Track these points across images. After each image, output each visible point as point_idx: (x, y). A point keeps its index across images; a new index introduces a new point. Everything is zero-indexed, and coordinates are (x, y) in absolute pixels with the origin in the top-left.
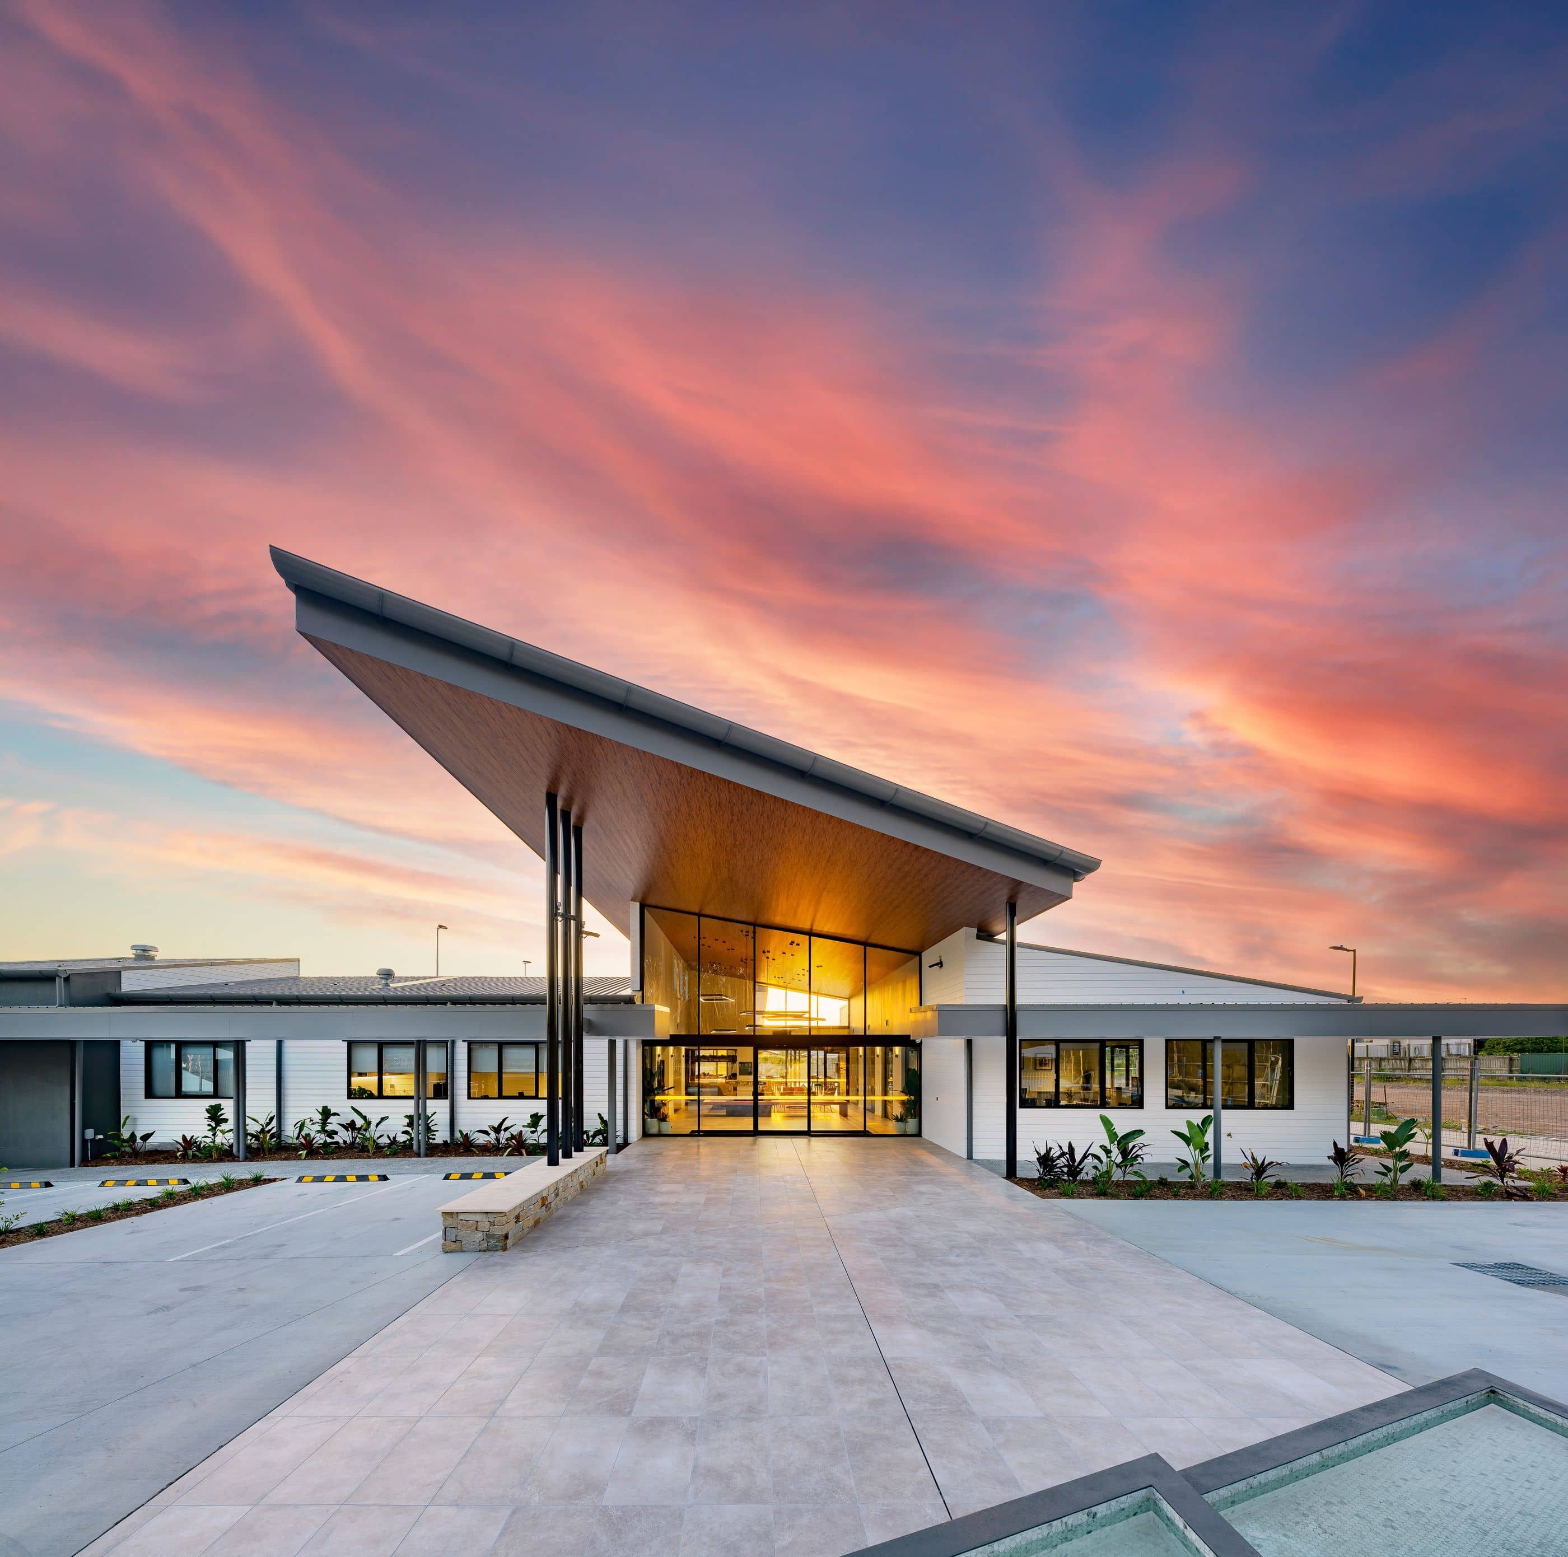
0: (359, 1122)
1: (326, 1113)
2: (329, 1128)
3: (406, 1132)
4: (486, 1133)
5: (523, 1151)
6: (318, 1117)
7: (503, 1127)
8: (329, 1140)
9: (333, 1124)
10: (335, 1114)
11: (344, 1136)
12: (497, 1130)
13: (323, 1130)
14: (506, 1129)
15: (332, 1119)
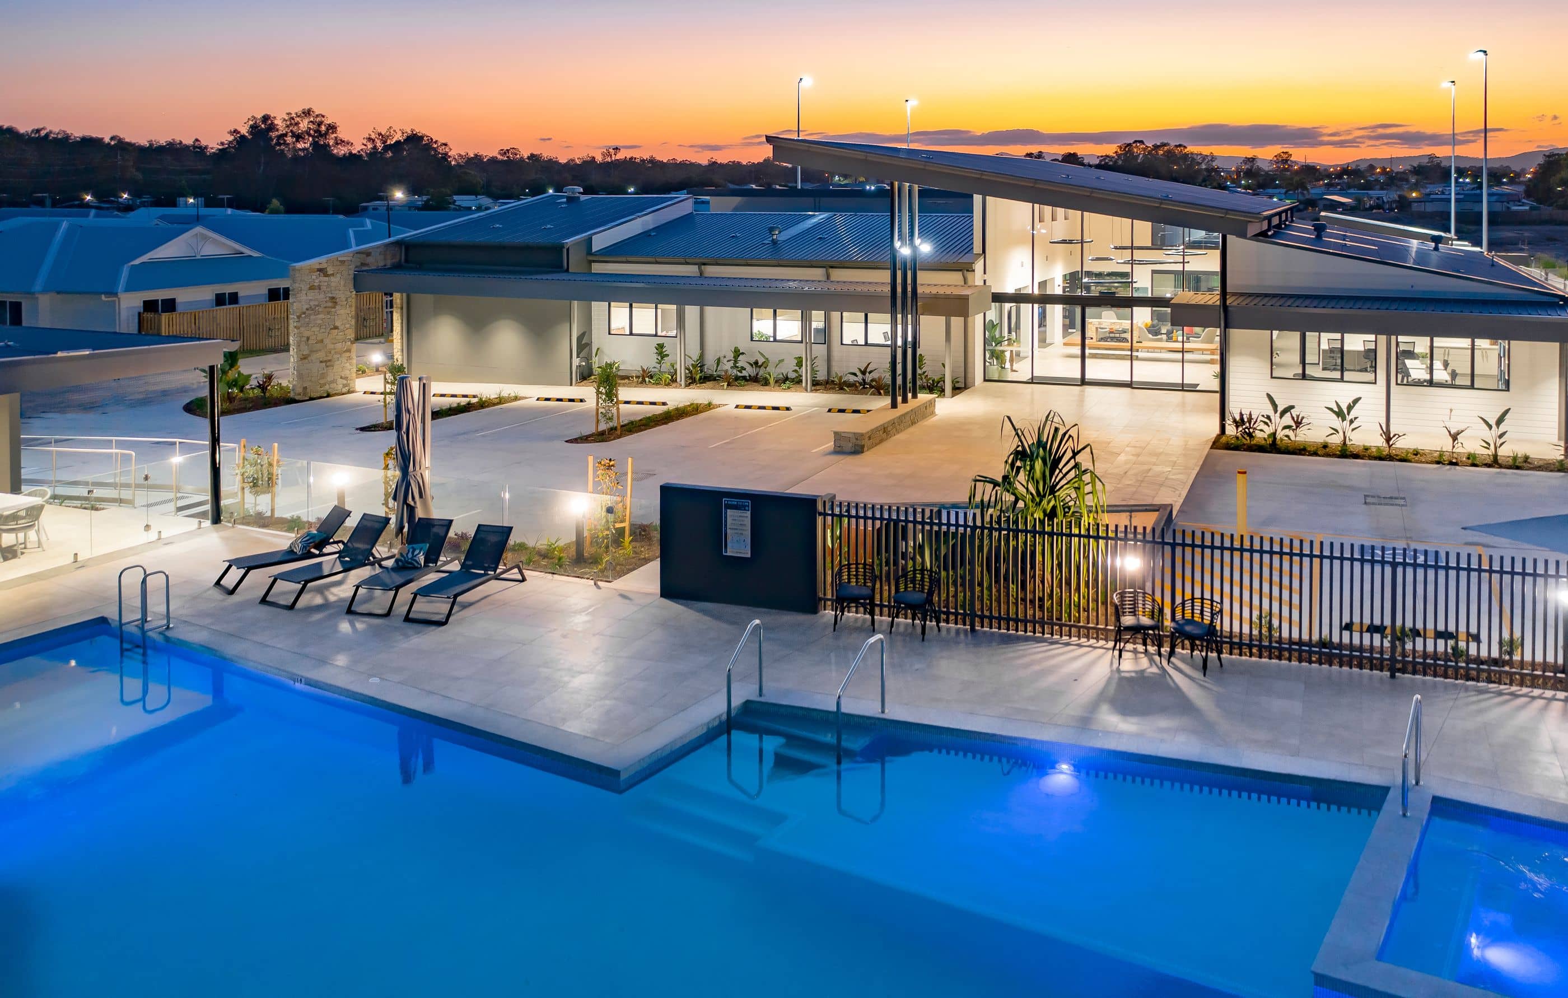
0: (761, 361)
1: (737, 353)
2: (739, 364)
3: (795, 371)
4: (855, 374)
5: (882, 391)
6: (731, 355)
7: (868, 370)
8: (739, 374)
9: (742, 362)
10: (743, 353)
11: (749, 371)
12: (864, 373)
13: (735, 367)
14: (870, 372)
15: (741, 358)
